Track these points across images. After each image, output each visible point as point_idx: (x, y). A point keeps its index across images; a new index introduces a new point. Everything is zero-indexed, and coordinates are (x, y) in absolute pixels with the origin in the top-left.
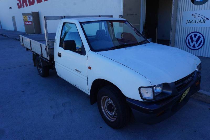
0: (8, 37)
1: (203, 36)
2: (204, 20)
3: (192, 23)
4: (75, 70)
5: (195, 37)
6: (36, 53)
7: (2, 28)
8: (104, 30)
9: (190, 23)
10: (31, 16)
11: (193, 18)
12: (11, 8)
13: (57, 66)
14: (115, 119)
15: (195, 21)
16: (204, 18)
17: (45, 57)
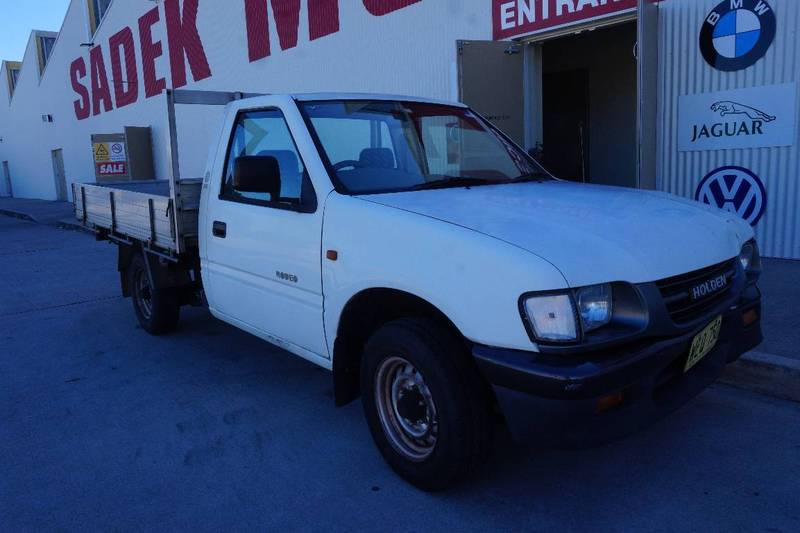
0: (32, 220)
1: (757, 179)
2: (757, 124)
3: (714, 135)
4: (278, 273)
5: (730, 185)
6: (131, 239)
7: (11, 193)
8: (388, 149)
9: (708, 136)
10: (122, 144)
11: (716, 117)
12: (50, 118)
13: (211, 274)
14: (428, 451)
15: (723, 128)
16: (754, 114)
17: (166, 247)
